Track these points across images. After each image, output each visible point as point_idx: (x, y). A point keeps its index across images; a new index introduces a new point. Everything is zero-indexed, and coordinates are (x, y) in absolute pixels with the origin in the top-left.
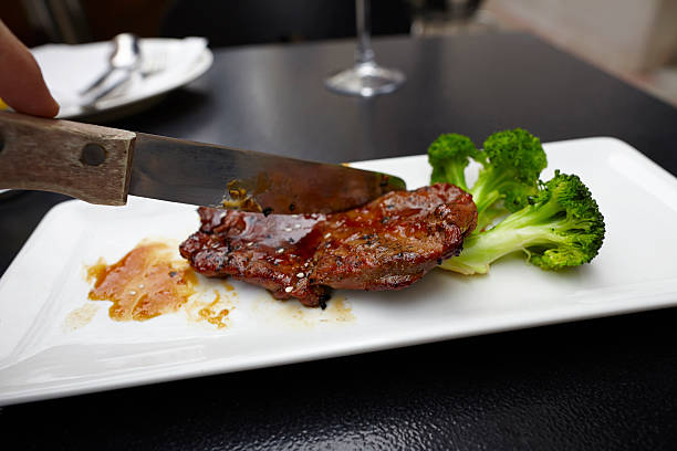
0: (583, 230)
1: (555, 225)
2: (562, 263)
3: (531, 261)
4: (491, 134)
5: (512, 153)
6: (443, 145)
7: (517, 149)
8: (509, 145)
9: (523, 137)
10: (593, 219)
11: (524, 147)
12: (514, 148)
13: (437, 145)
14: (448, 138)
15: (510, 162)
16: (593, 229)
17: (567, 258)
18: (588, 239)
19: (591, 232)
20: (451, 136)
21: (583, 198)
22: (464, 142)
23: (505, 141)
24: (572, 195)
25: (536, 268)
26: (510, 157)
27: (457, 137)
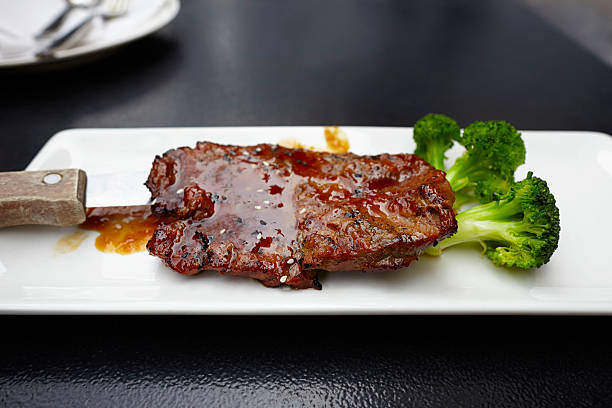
0: (535, 235)
1: (512, 225)
2: (511, 262)
3: (486, 254)
4: (472, 122)
5: (487, 145)
6: (428, 124)
7: (494, 142)
8: (487, 136)
9: (504, 130)
10: (547, 226)
11: (502, 140)
12: (490, 140)
13: (423, 123)
14: (433, 118)
15: (484, 153)
16: (545, 235)
17: (516, 257)
18: (538, 244)
19: (542, 239)
20: (437, 116)
21: (542, 204)
22: (449, 125)
23: (483, 131)
24: (533, 198)
25: (489, 262)
26: (484, 148)
27: (442, 118)
